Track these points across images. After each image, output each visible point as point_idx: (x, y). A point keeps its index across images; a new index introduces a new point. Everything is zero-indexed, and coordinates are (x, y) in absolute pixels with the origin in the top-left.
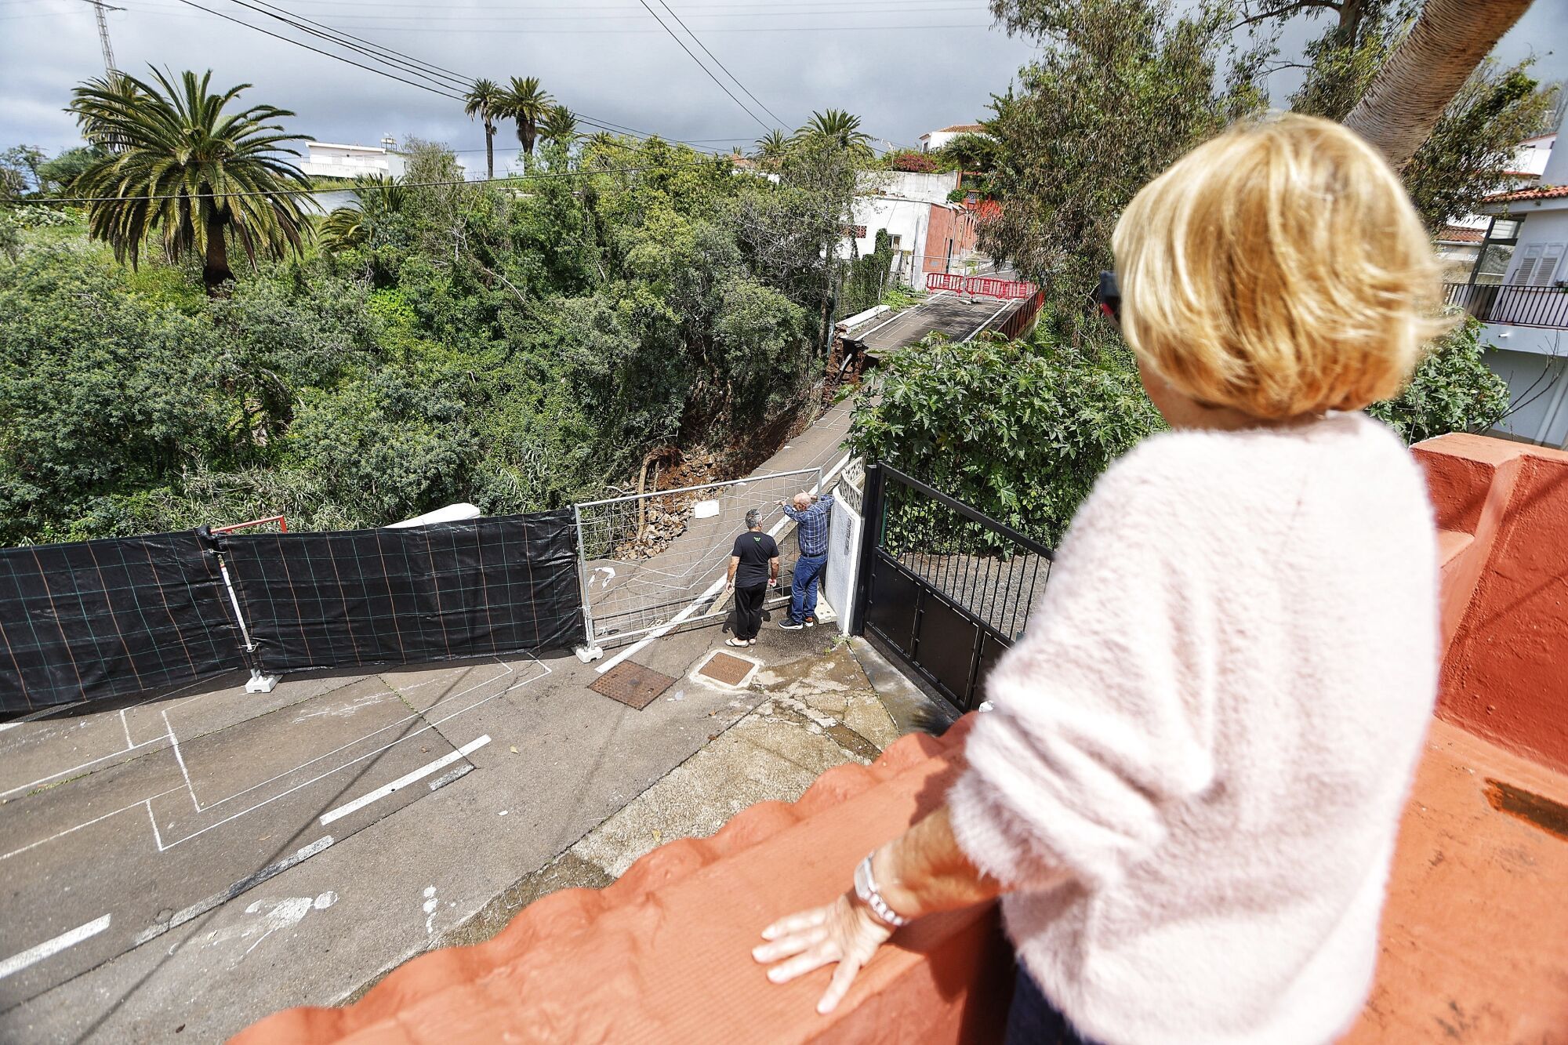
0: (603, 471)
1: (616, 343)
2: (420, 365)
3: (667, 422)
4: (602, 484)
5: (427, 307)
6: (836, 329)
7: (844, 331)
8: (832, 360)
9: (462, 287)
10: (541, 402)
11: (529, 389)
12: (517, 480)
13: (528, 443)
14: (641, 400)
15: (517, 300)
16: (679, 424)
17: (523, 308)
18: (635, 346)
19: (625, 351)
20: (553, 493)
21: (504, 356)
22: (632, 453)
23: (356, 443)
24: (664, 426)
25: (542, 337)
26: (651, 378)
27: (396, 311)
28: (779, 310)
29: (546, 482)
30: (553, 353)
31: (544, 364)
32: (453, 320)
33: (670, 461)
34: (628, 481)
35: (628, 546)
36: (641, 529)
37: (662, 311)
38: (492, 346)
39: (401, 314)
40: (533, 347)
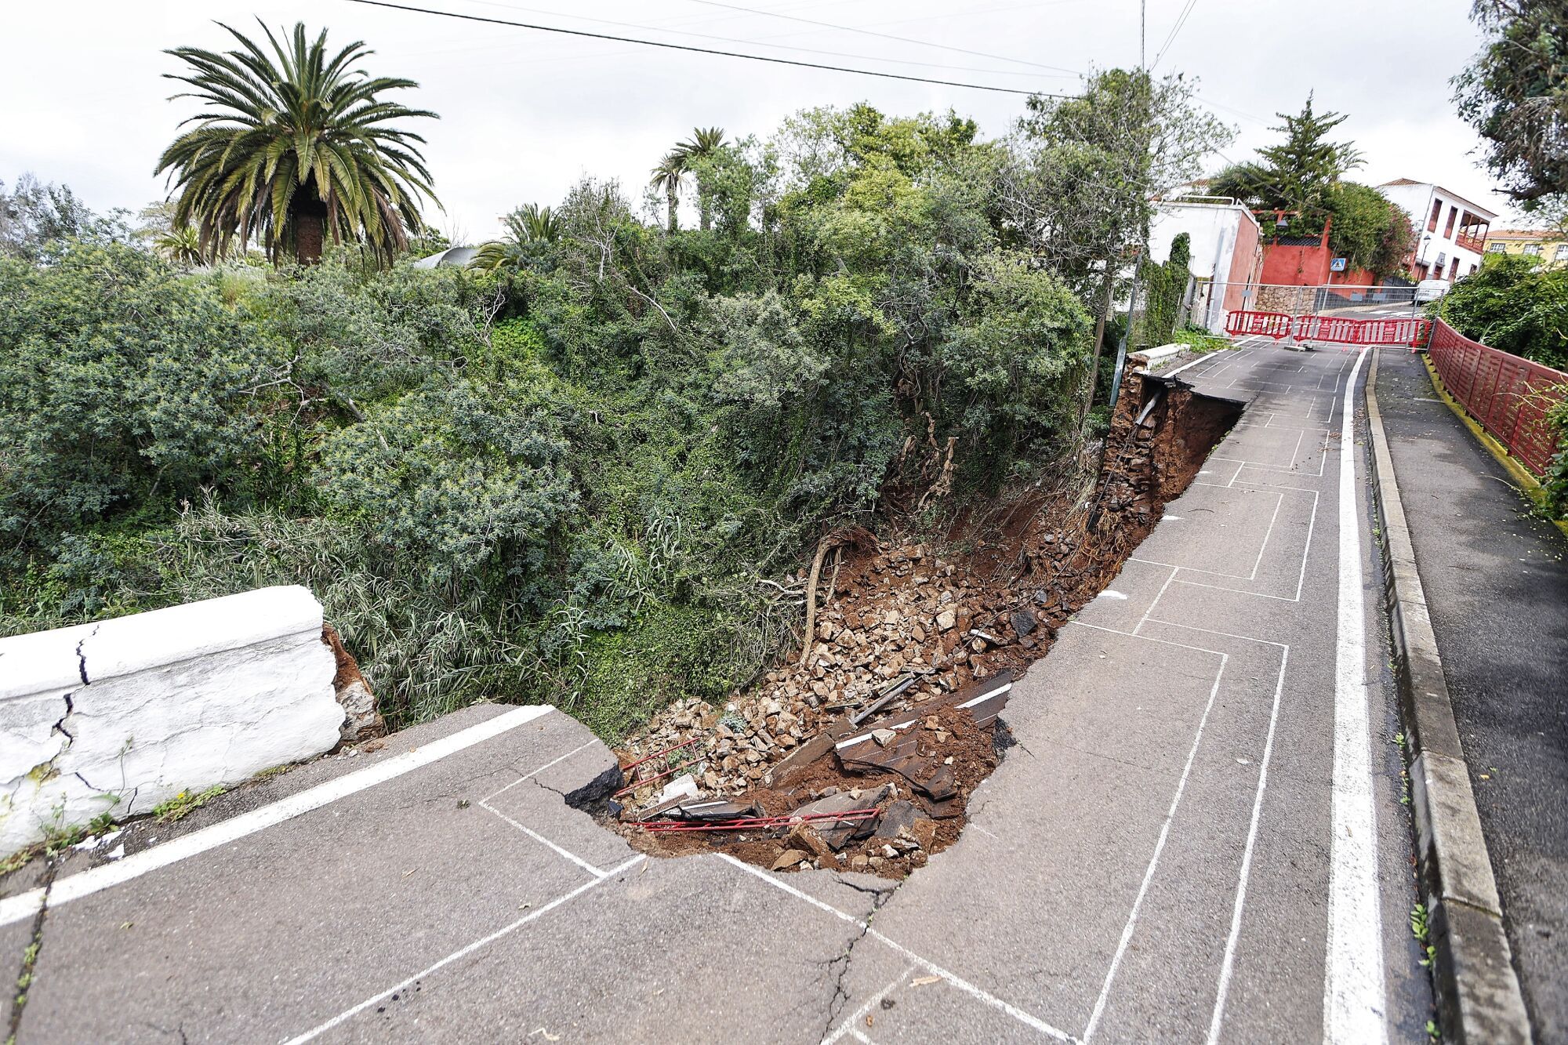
0: (757, 556)
1: (793, 361)
2: (512, 384)
3: (860, 490)
4: (756, 576)
5: (557, 333)
6: (1128, 361)
7: (1144, 364)
8: (1120, 408)
9: (601, 310)
10: (682, 457)
11: (668, 438)
12: (635, 561)
13: (658, 512)
14: (821, 457)
15: (668, 329)
16: (875, 494)
17: (673, 339)
18: (821, 368)
19: (807, 374)
20: (682, 583)
21: (643, 398)
22: (803, 534)
23: (396, 483)
24: (851, 497)
25: (694, 375)
26: (839, 422)
27: (525, 344)
28: (1062, 311)
29: (676, 565)
30: (705, 396)
31: (692, 407)
32: (584, 350)
33: (855, 549)
34: (794, 574)
35: (785, 673)
36: (807, 649)
37: (868, 313)
38: (631, 388)
39: (531, 348)
40: (682, 388)
